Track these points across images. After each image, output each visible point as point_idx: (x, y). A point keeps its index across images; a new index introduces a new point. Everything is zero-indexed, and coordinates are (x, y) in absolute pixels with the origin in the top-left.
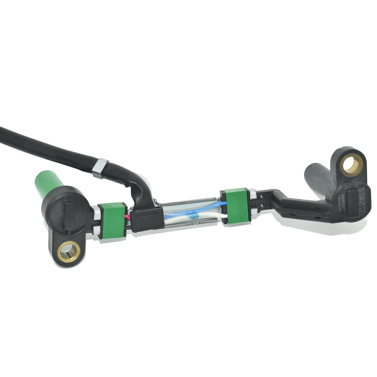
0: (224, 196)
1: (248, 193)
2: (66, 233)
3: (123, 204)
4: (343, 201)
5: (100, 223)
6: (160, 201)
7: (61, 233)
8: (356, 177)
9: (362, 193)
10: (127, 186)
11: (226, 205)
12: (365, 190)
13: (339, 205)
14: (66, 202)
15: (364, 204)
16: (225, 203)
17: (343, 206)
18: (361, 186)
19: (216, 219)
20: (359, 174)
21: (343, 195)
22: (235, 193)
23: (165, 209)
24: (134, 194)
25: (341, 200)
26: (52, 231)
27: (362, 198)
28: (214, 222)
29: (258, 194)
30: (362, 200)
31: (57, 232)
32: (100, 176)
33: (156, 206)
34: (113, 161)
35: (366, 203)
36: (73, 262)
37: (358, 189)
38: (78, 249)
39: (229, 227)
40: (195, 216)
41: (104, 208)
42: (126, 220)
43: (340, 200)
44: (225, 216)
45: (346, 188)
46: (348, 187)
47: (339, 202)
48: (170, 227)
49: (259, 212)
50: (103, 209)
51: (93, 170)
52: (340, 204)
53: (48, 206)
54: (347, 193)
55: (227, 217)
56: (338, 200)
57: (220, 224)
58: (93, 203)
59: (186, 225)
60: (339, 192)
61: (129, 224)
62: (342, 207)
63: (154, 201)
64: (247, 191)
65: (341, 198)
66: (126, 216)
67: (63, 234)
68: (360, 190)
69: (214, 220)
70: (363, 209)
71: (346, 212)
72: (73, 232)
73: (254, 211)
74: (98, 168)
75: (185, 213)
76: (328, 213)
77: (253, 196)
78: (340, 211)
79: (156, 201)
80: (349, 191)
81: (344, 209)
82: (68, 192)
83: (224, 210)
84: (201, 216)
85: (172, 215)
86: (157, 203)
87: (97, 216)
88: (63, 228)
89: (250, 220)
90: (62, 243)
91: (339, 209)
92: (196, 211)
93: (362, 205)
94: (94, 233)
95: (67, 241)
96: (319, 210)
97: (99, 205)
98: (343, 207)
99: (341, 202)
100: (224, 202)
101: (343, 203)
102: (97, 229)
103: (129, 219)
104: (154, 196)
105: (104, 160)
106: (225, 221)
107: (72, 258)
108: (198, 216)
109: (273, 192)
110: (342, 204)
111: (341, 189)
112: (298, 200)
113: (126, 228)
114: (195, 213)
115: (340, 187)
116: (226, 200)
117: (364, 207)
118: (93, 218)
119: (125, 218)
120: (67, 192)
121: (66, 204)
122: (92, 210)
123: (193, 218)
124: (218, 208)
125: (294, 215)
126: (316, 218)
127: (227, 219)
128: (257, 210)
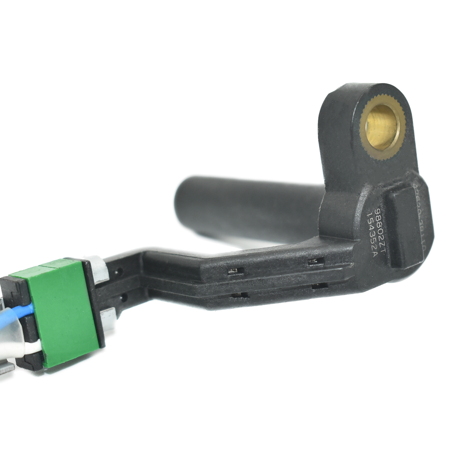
1: (86, 267)
4: (379, 224)
9: (416, 196)
11: (33, 315)
13: (372, 238)
16: (29, 309)
17: (381, 241)
18: (410, 179)
20: (401, 150)
21: (377, 212)
22: (53, 273)
25: (374, 224)
27: (418, 209)
30: (419, 216)
35: (424, 222)
43: (373, 224)
45: (380, 192)
47: (372, 232)
49: (118, 314)
52: (373, 235)
54: (386, 204)
55: (40, 349)
56: (368, 226)
60: (366, 203)
62: (378, 242)
64: (83, 263)
65: (375, 220)
71: (389, 255)
73: (107, 316)
77: (100, 274)
78: (375, 254)
80: (394, 195)
81: (383, 247)
83: (30, 329)
89: (101, 344)
91: (374, 250)
93: (421, 228)
98: (380, 244)
99: (376, 229)
100: (24, 306)
101: (380, 232)
106: (35, 362)
110: (377, 235)
111: (370, 197)
115: (367, 191)
116: (30, 301)
124: (13, 326)
125: (244, 295)
126: (314, 287)
127: (40, 355)
128: (113, 311)
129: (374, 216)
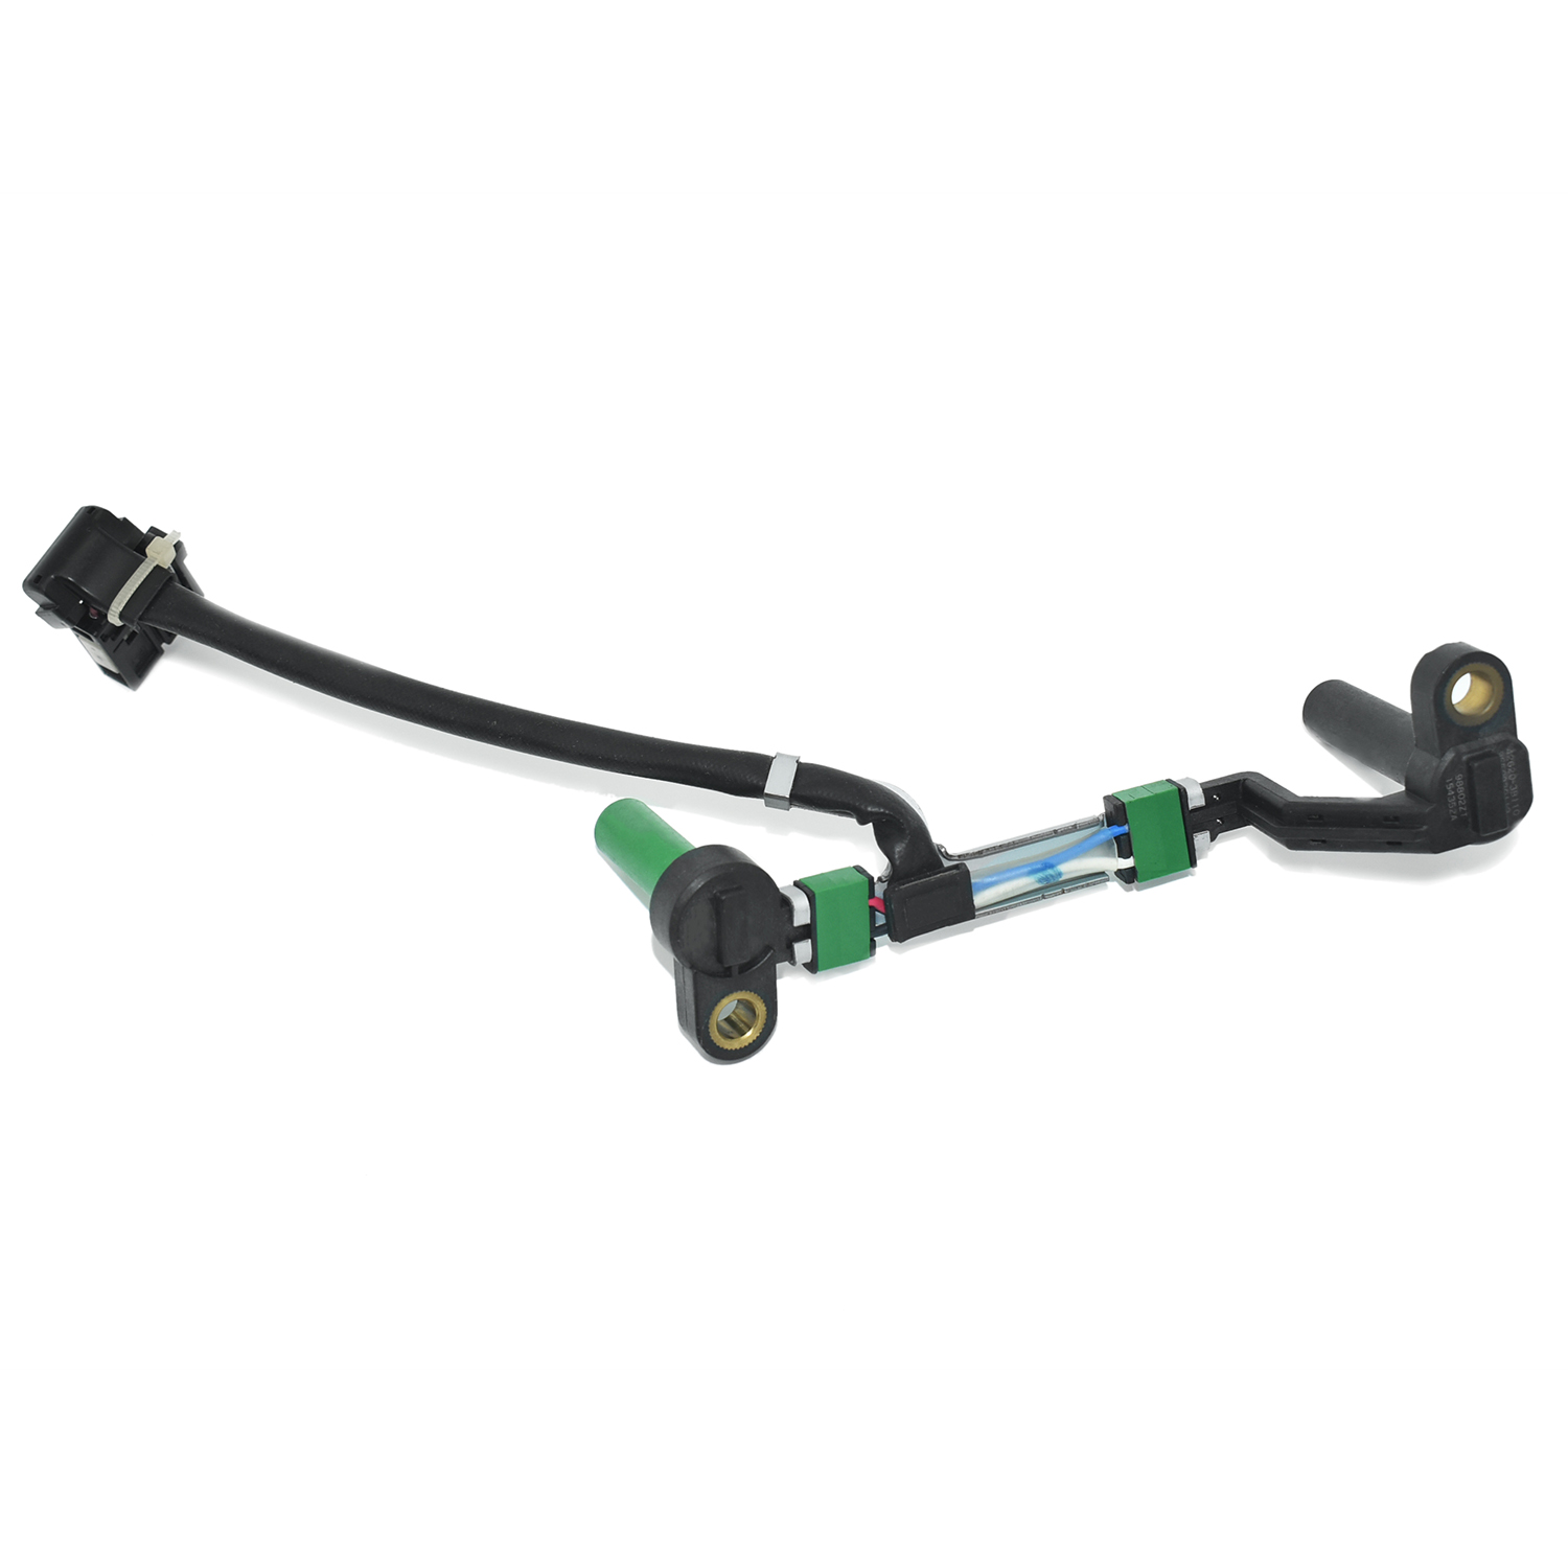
0: (1117, 811)
1: (1182, 793)
2: (727, 973)
3: (859, 869)
4: (1461, 790)
5: (807, 932)
6: (954, 849)
7: (712, 975)
8: (1487, 723)
9: (1506, 763)
10: (862, 822)
11: (1128, 835)
12: (1514, 753)
13: (1450, 803)
14: (722, 892)
15: (1514, 790)
16: (1125, 829)
17: (1463, 806)
18: (1504, 745)
19: (1102, 873)
20: (1496, 715)
21: (1459, 777)
22: (1149, 798)
23: (972, 866)
24: (884, 840)
25: (1455, 789)
26: (689, 973)
27: (1508, 776)
28: (1101, 882)
29: (1209, 789)
30: (1510, 782)
31: (703, 972)
32: (787, 803)
33: (947, 863)
34: (810, 758)
35: (1519, 787)
36: (750, 1044)
37: (1495, 755)
38: (761, 1008)
39: (1138, 890)
40: (1052, 876)
41: (816, 892)
42: (873, 910)
43: (1453, 789)
44: (1128, 863)
45: (1464, 758)
46: (1469, 753)
47: (1451, 796)
48: (988, 913)
49: (1213, 839)
50: (814, 895)
51: (766, 791)
52: (1452, 801)
53: (675, 910)
54: (1470, 770)
55: (1132, 865)
56: (1447, 791)
57: (1114, 887)
58: (783, 880)
59: (1028, 902)
60: (1446, 769)
61: (881, 920)
62: (1458, 806)
63: (940, 851)
64: (1179, 790)
65: (1455, 785)
66: (873, 902)
67: (721, 977)
68: (1501, 755)
69: (1095, 878)
70: (1514, 803)
71: (1470, 820)
72: (744, 968)
73: (1201, 839)
74: (780, 782)
75: (1026, 870)
76: (1425, 827)
77: (1196, 799)
78: (1454, 818)
79: (943, 850)
80: (1476, 765)
81: (1463, 812)
82: (721, 866)
83: (1124, 847)
84: (1066, 873)
85: (989, 880)
86: (948, 857)
87: (802, 914)
88: (720, 960)
89: (1193, 863)
90: (719, 1001)
91: (1453, 814)
92: (1052, 861)
93: (1509, 795)
94: (797, 959)
95: (732, 992)
96: (1397, 823)
97: (796, 884)
98: (1461, 808)
99: (1456, 794)
100: (1119, 826)
101: (1462, 796)
102: (803, 950)
103: (882, 909)
104: (937, 836)
105: (788, 756)
106: (1128, 877)
107: (749, 1034)
108: (1060, 874)
109: (1245, 780)
110: (1457, 800)
111: (1452, 762)
112: (1332, 801)
113: (875, 931)
114: (1052, 866)
115: (1450, 756)
116: (1126, 822)
117: (1515, 798)
118: (792, 921)
119: (870, 907)
120: (718, 863)
121: (724, 898)
122: (786, 903)
123: (1046, 879)
124: (1109, 843)
125: (1324, 841)
126: (1389, 843)
127: (1133, 870)
128: (1208, 834)
129: (1455, 781)
